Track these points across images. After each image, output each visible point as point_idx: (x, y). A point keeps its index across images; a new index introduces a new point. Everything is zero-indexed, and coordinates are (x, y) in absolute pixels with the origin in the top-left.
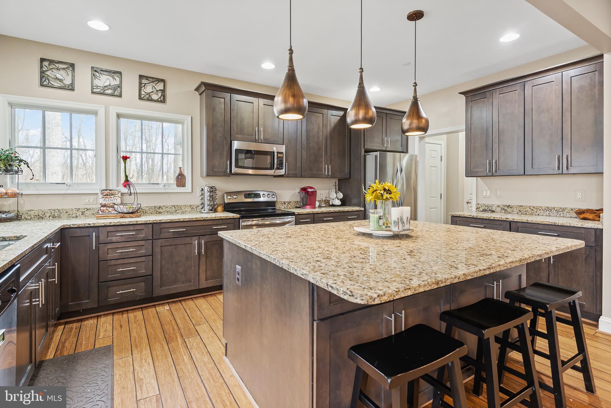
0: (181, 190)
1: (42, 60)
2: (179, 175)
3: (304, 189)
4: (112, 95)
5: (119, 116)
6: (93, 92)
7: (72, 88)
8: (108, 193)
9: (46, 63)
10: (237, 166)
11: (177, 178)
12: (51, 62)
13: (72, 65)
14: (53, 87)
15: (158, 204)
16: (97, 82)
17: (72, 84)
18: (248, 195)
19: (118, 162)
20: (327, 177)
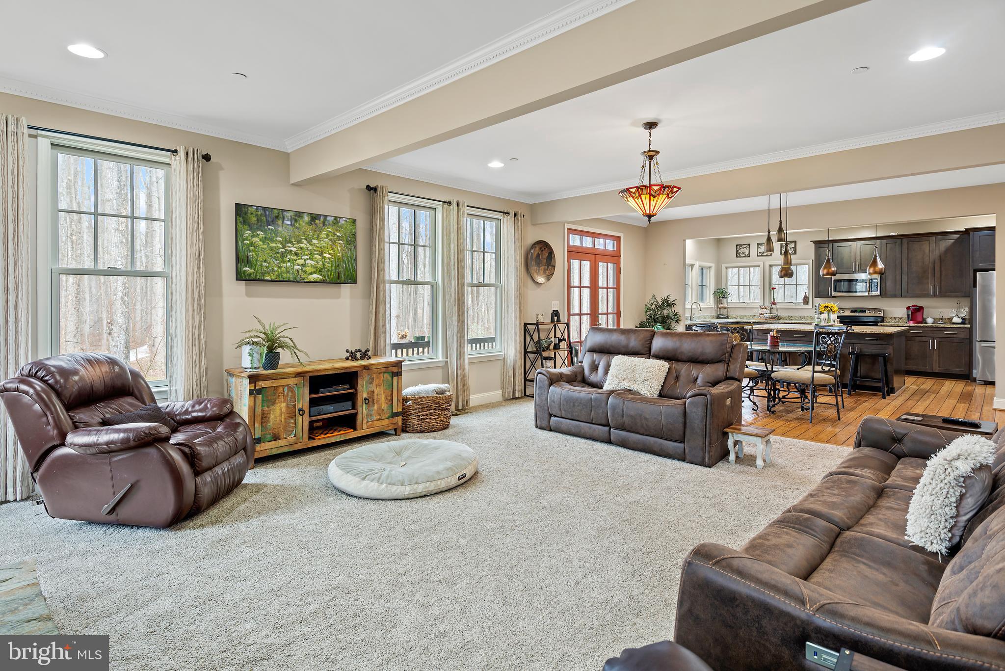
0: (806, 306)
1: (737, 245)
2: (805, 297)
3: (908, 308)
4: (767, 255)
5: (771, 266)
6: (758, 256)
7: (749, 256)
8: (763, 307)
9: (738, 247)
10: (835, 291)
11: (804, 299)
12: (741, 245)
13: (749, 245)
14: (741, 257)
15: (790, 315)
16: (760, 251)
17: (749, 254)
18: (854, 310)
19: (770, 291)
20: (935, 296)
